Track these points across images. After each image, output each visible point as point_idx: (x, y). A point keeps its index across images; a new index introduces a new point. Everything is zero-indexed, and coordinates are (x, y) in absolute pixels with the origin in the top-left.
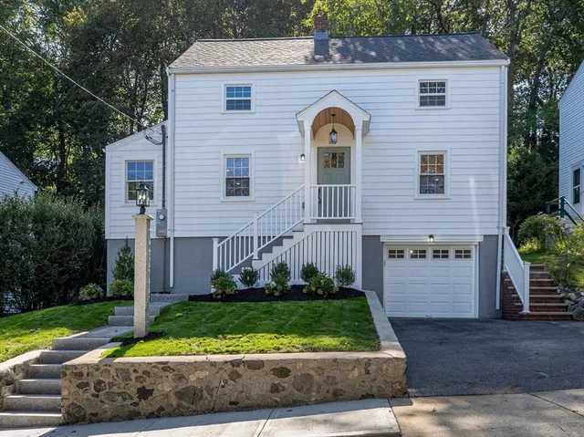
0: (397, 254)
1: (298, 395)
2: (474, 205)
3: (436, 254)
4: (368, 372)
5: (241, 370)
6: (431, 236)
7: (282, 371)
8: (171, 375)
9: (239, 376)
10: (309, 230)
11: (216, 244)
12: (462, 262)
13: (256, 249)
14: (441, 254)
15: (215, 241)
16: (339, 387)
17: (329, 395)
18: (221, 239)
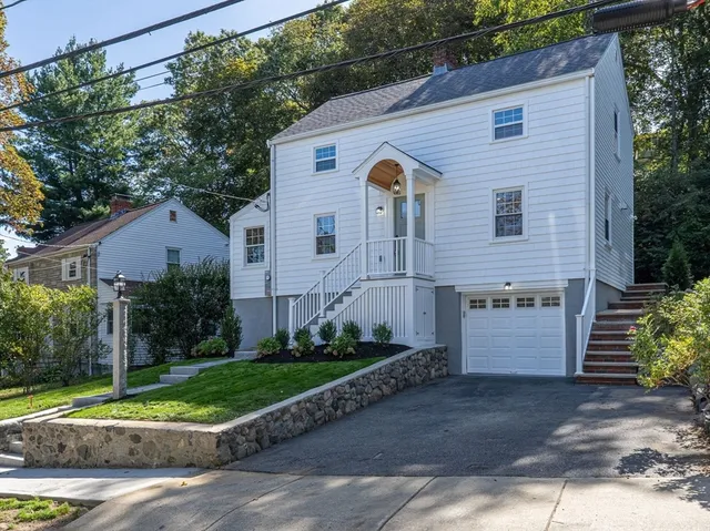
0: (477, 304)
1: (146, 460)
2: (554, 245)
3: (521, 303)
4: (190, 444)
5: (112, 434)
6: (508, 284)
7: (136, 437)
8: (74, 434)
9: (111, 440)
10: (365, 286)
11: (292, 303)
12: (551, 310)
13: (323, 307)
14: (525, 302)
15: (291, 300)
16: (172, 455)
17: (165, 461)
18: (297, 296)
